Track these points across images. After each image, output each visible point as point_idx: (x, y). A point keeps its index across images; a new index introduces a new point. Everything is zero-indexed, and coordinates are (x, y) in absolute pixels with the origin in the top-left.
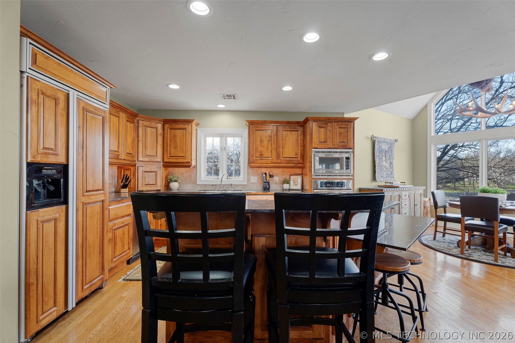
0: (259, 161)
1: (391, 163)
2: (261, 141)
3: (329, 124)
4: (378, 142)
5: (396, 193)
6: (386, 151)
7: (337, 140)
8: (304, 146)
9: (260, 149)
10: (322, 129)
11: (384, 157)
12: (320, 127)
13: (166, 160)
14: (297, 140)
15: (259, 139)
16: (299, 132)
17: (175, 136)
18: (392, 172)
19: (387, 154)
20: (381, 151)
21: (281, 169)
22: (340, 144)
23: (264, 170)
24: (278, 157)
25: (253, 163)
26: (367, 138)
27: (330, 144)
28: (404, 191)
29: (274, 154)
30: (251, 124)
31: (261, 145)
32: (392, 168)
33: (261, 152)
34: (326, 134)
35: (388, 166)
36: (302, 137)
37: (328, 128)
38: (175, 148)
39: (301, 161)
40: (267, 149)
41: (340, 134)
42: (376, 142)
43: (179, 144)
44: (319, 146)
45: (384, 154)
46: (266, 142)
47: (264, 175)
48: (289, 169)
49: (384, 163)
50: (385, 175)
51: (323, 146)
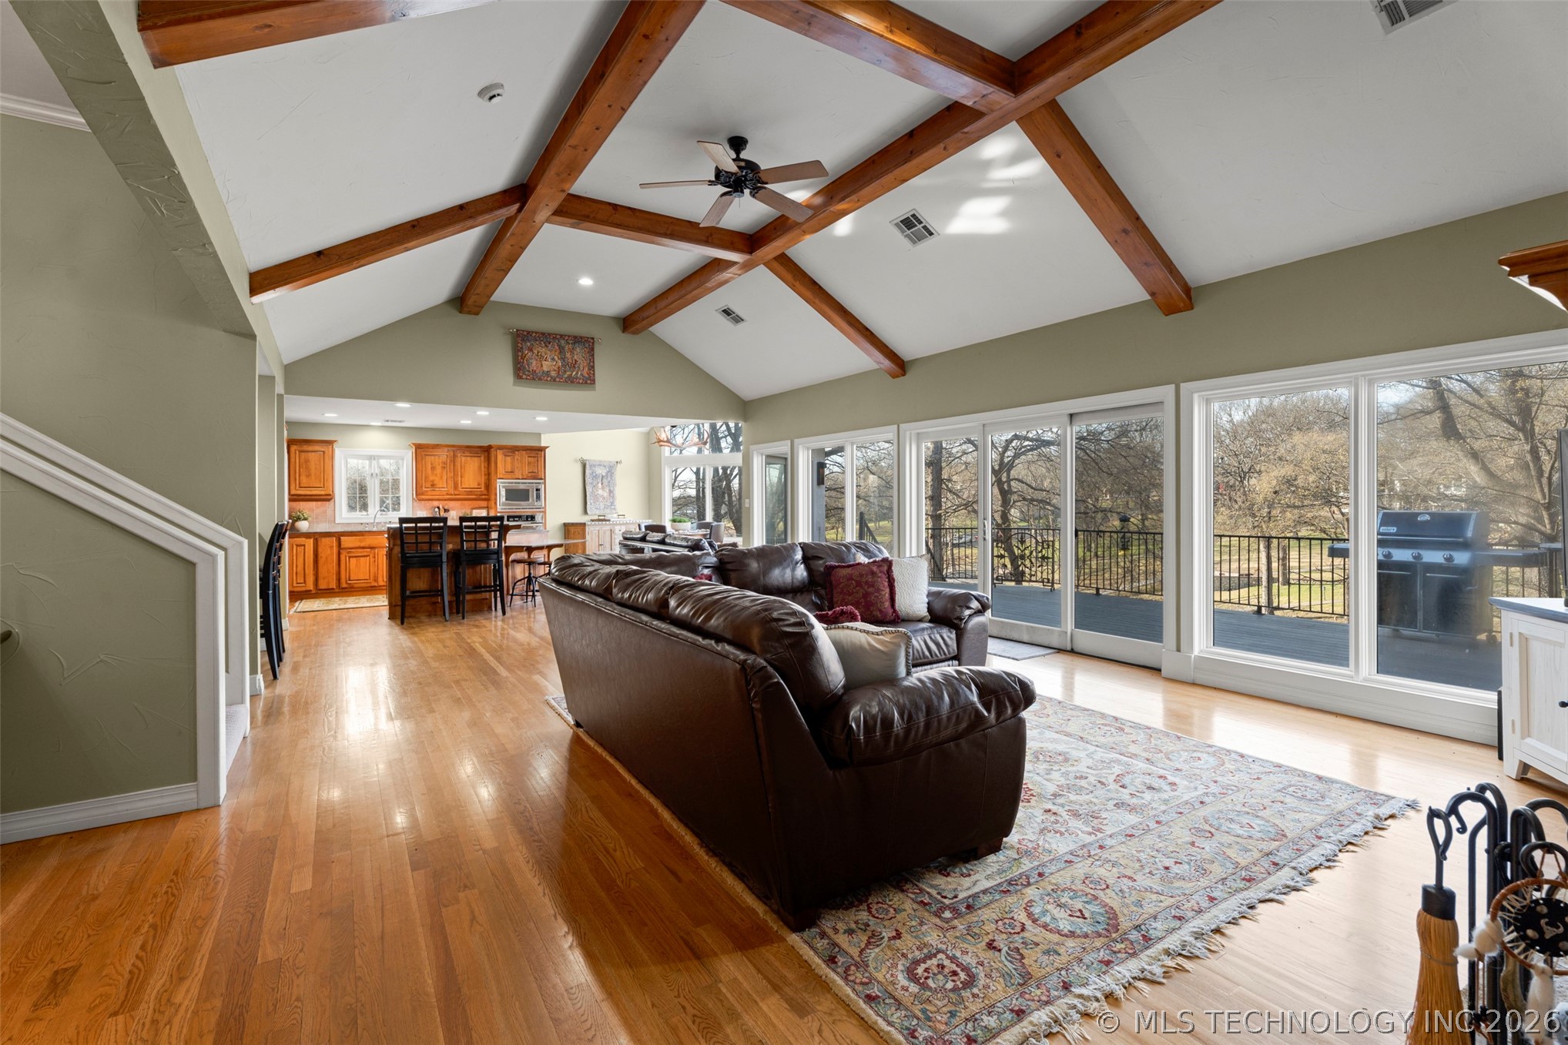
0: (430, 493)
1: (611, 492)
2: (433, 468)
3: (517, 453)
4: (591, 466)
5: (606, 527)
6: (603, 477)
7: (526, 470)
8: (489, 474)
9: (431, 478)
10: (509, 458)
11: (600, 484)
12: (506, 456)
13: (293, 492)
14: (480, 467)
15: (429, 466)
16: (482, 458)
17: (307, 461)
18: (612, 503)
19: (604, 480)
20: (595, 477)
21: (460, 502)
22: (530, 475)
23: (436, 503)
24: (456, 487)
25: (422, 494)
26: (576, 461)
27: (518, 474)
28: (616, 524)
29: (451, 484)
30: (418, 448)
31: (433, 473)
32: (613, 497)
33: (433, 481)
34: (512, 463)
35: (606, 494)
36: (486, 465)
37: (516, 457)
38: (308, 476)
39: (485, 492)
40: (441, 477)
41: (529, 463)
42: (587, 466)
43: (313, 471)
44: (506, 476)
45: (599, 480)
46: (438, 470)
47: (437, 510)
48: (470, 502)
49: (600, 492)
50: (602, 507)
51: (510, 476)
